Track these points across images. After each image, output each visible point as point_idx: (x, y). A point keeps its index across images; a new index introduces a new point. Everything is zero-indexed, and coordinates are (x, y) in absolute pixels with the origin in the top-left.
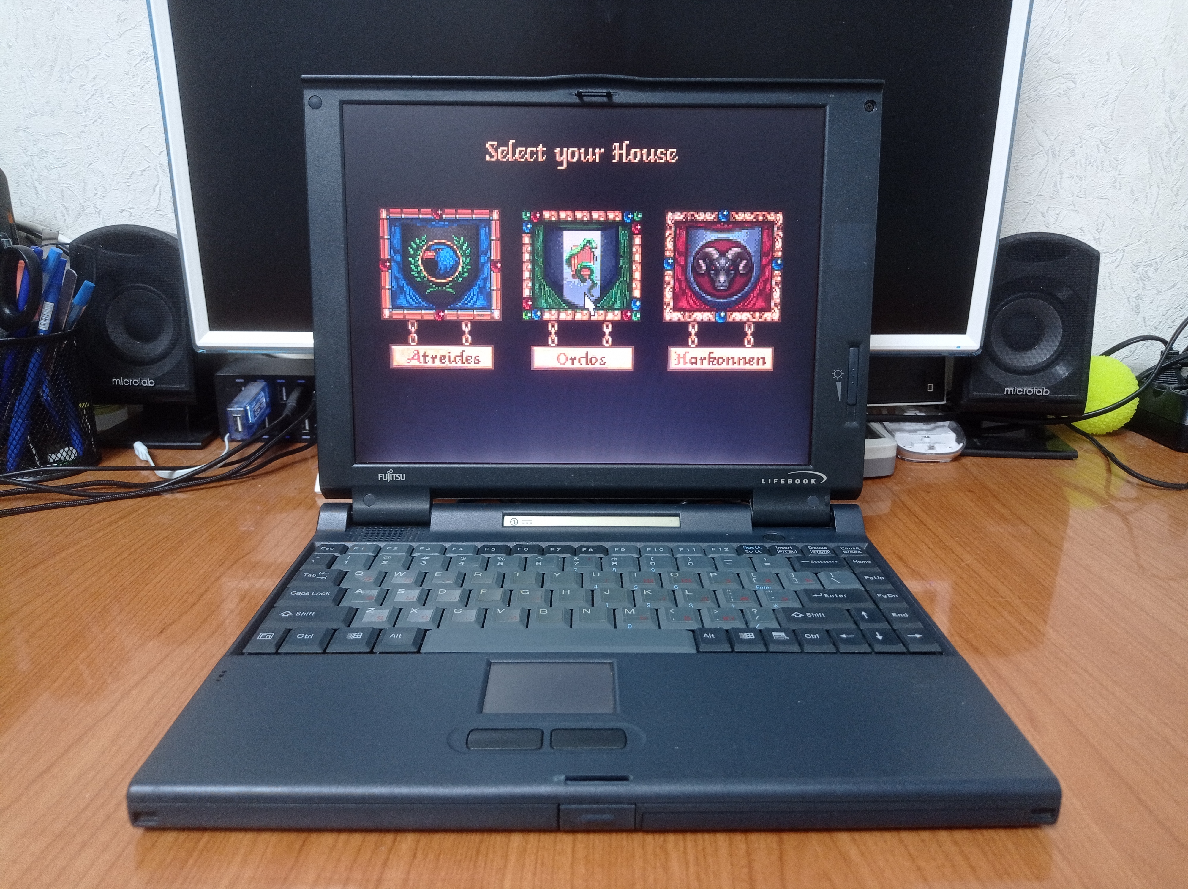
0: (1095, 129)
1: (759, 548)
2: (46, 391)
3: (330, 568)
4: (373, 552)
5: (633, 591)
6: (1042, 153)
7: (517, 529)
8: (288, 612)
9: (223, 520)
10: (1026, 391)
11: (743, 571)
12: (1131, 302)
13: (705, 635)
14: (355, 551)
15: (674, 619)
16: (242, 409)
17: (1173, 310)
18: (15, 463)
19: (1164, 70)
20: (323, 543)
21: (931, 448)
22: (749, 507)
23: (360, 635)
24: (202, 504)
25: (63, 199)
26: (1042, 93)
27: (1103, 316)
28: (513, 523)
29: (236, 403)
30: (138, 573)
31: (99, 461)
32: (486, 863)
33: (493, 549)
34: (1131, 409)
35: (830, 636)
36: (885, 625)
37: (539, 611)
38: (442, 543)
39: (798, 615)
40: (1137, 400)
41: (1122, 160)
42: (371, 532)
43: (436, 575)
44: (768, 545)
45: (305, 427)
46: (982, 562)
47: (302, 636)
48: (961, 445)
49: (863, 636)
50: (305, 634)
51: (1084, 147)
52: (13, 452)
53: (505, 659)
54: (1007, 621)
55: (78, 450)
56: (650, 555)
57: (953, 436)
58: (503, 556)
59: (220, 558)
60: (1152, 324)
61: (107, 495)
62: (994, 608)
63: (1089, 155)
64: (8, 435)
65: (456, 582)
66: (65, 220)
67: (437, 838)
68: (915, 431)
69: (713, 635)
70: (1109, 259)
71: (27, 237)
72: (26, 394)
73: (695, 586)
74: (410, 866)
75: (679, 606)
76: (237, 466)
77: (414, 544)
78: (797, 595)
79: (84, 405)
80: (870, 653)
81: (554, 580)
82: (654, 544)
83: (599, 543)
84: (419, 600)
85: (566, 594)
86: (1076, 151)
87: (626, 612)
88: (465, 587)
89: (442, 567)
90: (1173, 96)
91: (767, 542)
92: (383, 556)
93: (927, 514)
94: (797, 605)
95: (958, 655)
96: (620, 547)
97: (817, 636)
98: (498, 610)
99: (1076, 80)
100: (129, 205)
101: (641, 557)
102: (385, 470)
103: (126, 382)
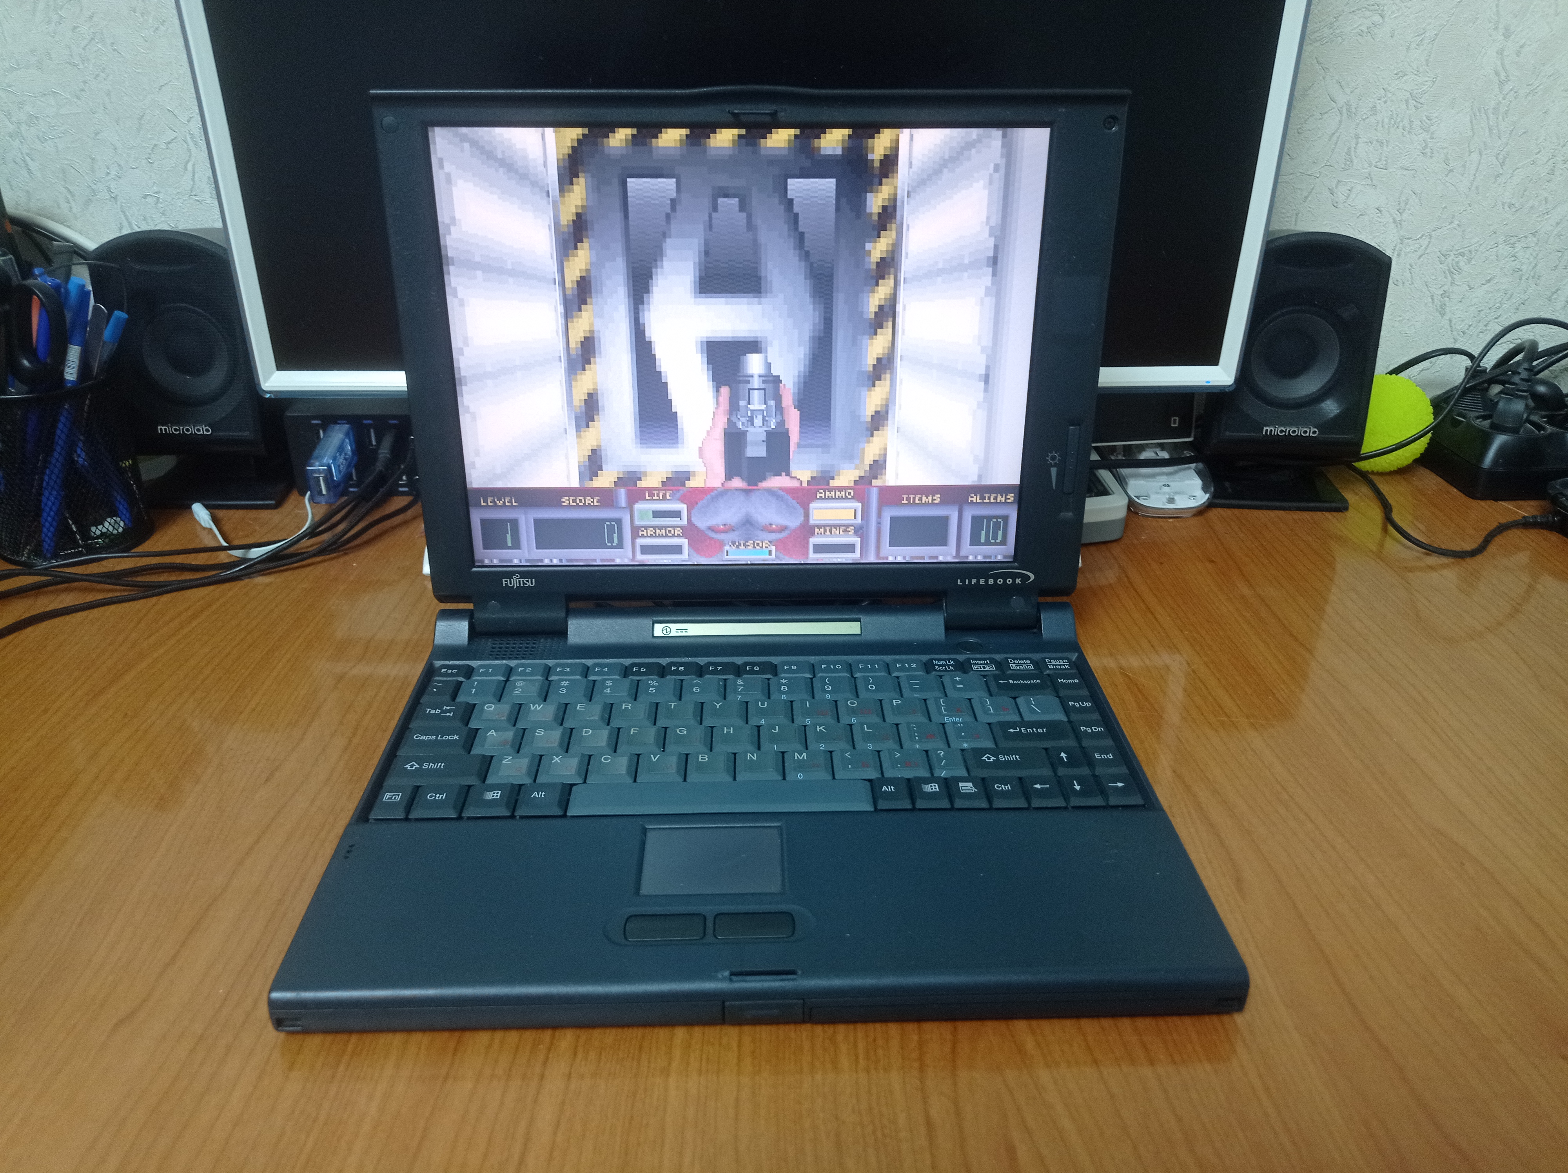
0: (1404, 78)
1: (952, 662)
2: (81, 456)
3: (454, 700)
4: (503, 676)
5: (805, 726)
6: (1333, 110)
7: (670, 640)
8: (414, 763)
9: (318, 618)
10: (1289, 431)
11: (930, 696)
12: (1436, 300)
13: (884, 788)
14: (482, 674)
15: (850, 766)
16: (326, 468)
18: (52, 544)
20: (443, 662)
21: (1171, 500)
22: (942, 609)
23: (496, 795)
24: (289, 593)
25: (65, 181)
26: (1338, 31)
28: (665, 632)
29: (317, 458)
30: (226, 699)
32: (649, 1062)
33: (643, 669)
34: (1420, 446)
35: (1022, 785)
36: (1085, 771)
37: (698, 758)
38: (583, 661)
39: (989, 758)
40: (1430, 435)
41: (1436, 120)
42: (498, 645)
43: (578, 708)
44: (961, 657)
46: (1211, 666)
47: (433, 796)
48: (1208, 494)
49: (1059, 784)
50: (436, 794)
51: (1388, 103)
52: (49, 530)
53: (661, 823)
55: (126, 519)
56: (825, 674)
57: (1197, 482)
58: (655, 680)
61: (171, 585)
63: (1395, 113)
64: (41, 511)
65: (602, 718)
66: (71, 208)
67: (597, 1033)
68: (1154, 476)
69: (892, 787)
70: (1412, 247)
72: (57, 460)
73: (876, 719)
74: (571, 1066)
75: (856, 745)
77: (550, 663)
78: (991, 729)
79: (128, 463)
80: (1066, 808)
81: (716, 713)
82: (830, 658)
83: (767, 658)
84: (561, 745)
85: (728, 732)
86: (1379, 107)
87: (796, 758)
88: (612, 724)
89: (585, 695)
90: (1507, 34)
91: (961, 653)
92: (516, 681)
93: (1156, 597)
94: (990, 745)
95: (1161, 810)
96: (790, 664)
97: (1008, 787)
98: (652, 756)
99: (1385, 13)
100: (155, 188)
101: (814, 677)
102: (510, 575)
103: (176, 430)
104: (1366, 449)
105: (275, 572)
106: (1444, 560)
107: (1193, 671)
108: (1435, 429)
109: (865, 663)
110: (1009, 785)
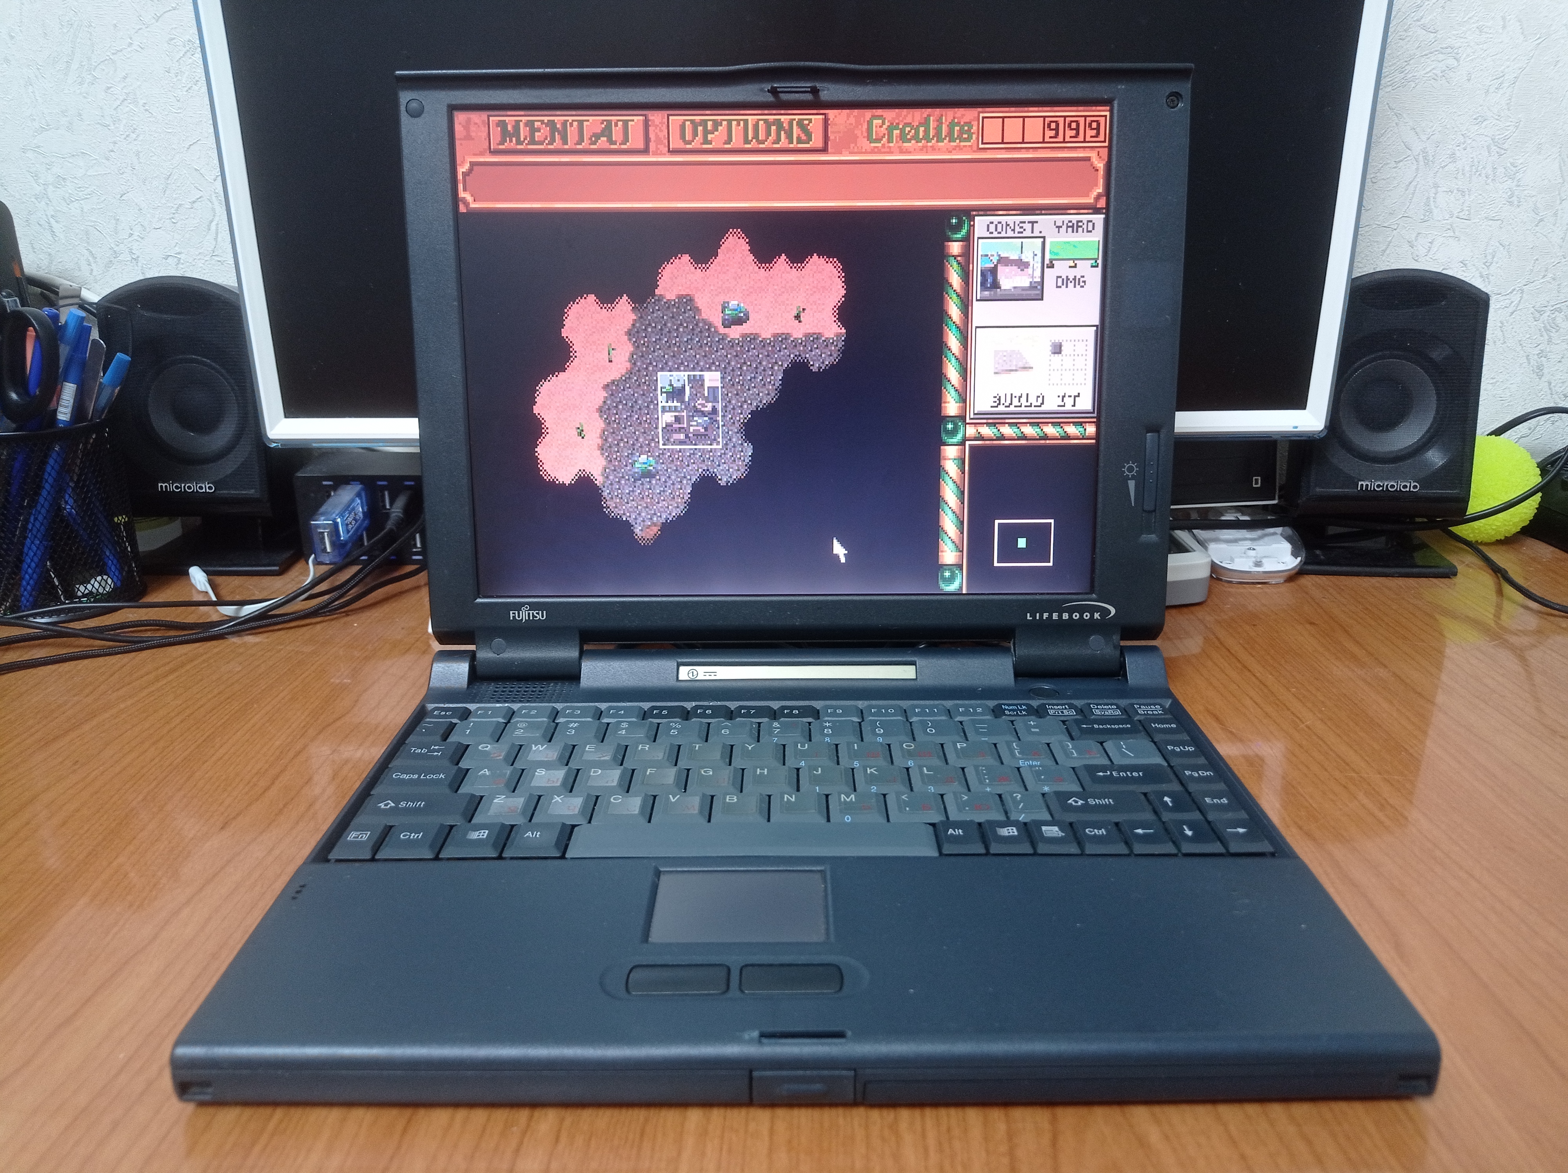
0: (1485, 123)
1: (1024, 707)
2: (69, 502)
3: (445, 740)
4: (504, 718)
5: (853, 769)
6: (1408, 158)
7: (697, 684)
8: (389, 801)
9: (307, 673)
10: (1387, 485)
11: (1001, 741)
12: (1532, 361)
13: (951, 831)
14: (480, 716)
15: (908, 809)
16: (331, 522)
18: (31, 599)
20: (437, 705)
21: (1258, 564)
22: (1011, 651)
23: (484, 834)
24: (280, 650)
25: (88, 243)
26: (1411, 75)
27: (1492, 381)
28: (691, 675)
29: (322, 514)
30: (192, 748)
31: (143, 593)
32: (653, 1151)
33: (665, 712)
34: (1530, 508)
35: (1119, 830)
36: (1196, 816)
37: (725, 799)
38: (596, 704)
39: (1076, 802)
40: (1540, 494)
41: (1522, 166)
42: (501, 689)
43: (587, 749)
44: (1035, 703)
45: (415, 545)
46: (1328, 722)
47: (407, 835)
48: (1299, 559)
49: (1166, 830)
50: (411, 833)
51: (1468, 148)
52: (28, 584)
53: (680, 866)
54: (1363, 805)
55: (115, 579)
56: (876, 718)
57: (1287, 547)
58: (678, 722)
59: (302, 725)
60: (1560, 390)
61: (153, 640)
62: (1345, 787)
63: (1476, 160)
64: (21, 561)
65: (614, 758)
66: (92, 270)
68: (1235, 541)
69: (960, 831)
71: (42, 294)
72: (43, 506)
73: (937, 762)
75: (914, 789)
76: (326, 597)
77: (559, 706)
78: (1076, 773)
79: (121, 519)
80: (1175, 855)
81: (746, 754)
82: (881, 703)
83: (807, 702)
84: (564, 784)
85: (762, 774)
86: (1458, 154)
87: (842, 800)
88: (626, 765)
89: (596, 737)
91: (1034, 699)
92: (517, 722)
93: (1253, 656)
94: (1077, 788)
95: (1298, 858)
96: (835, 708)
97: (1103, 831)
98: (671, 796)
99: (1460, 55)
100: (177, 248)
101: (863, 721)
102: (518, 606)
103: (177, 487)
104: (1474, 505)
105: (268, 632)
108: (1545, 489)
110: (1103, 830)
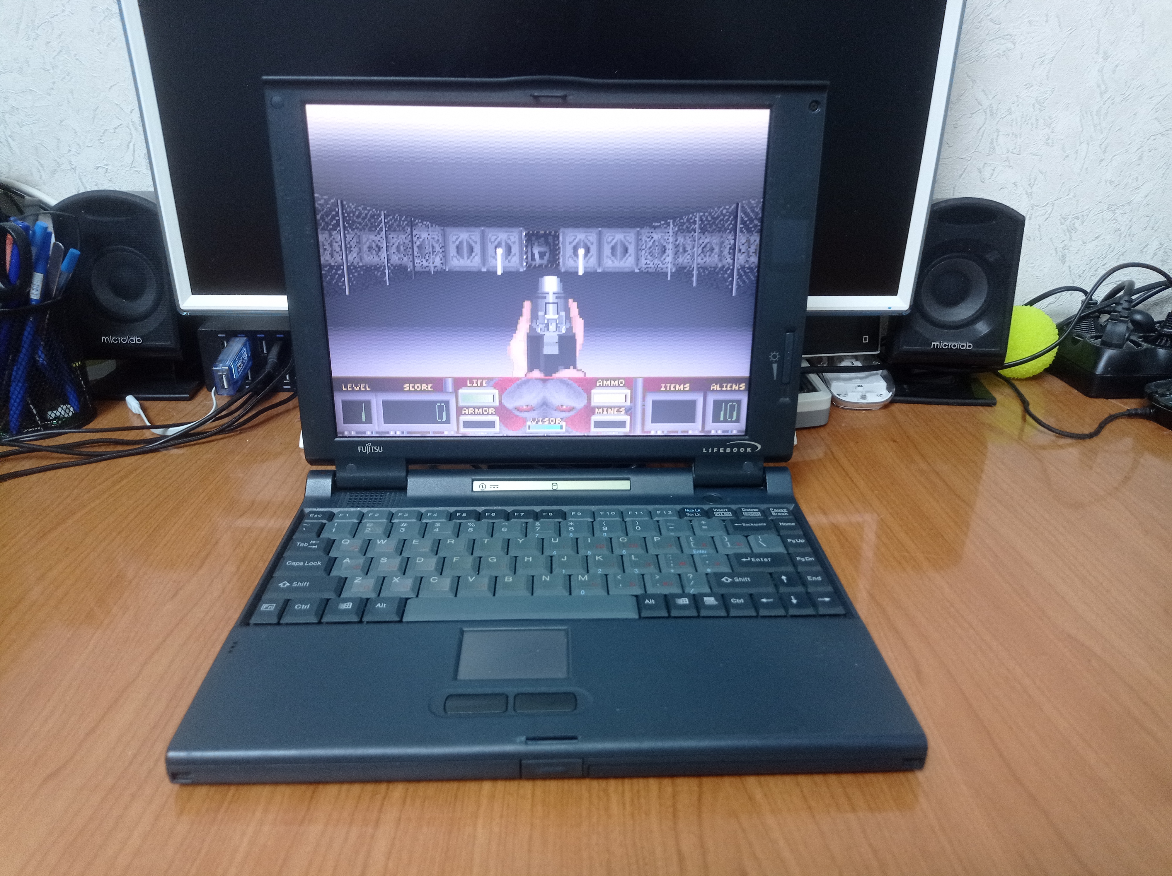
0: (1032, 88)
1: (699, 510)
2: (41, 356)
3: (319, 536)
4: (357, 519)
5: (587, 556)
6: (980, 111)
7: (485, 494)
8: (286, 582)
9: (218, 479)
10: (951, 345)
11: (683, 535)
12: (1058, 252)
13: (647, 601)
14: (342, 518)
15: (621, 585)
16: (227, 368)
17: (1096, 260)
19: (1100, 31)
20: (311, 509)
21: (864, 397)
22: (692, 471)
23: (349, 605)
24: (196, 461)
25: (37, 156)
26: (981, 54)
27: (1031, 266)
28: (481, 487)
29: (221, 361)
30: (146, 536)
32: (462, 807)
33: (464, 515)
34: (1049, 357)
35: (752, 600)
36: (800, 589)
37: (504, 579)
38: (418, 508)
39: (727, 580)
40: (1056, 349)
41: (1055, 119)
42: (354, 497)
43: (414, 543)
44: (706, 507)
45: (286, 380)
47: (300, 606)
48: (891, 393)
49: (781, 598)
50: (302, 605)
51: (1020, 106)
52: (15, 413)
53: (475, 626)
55: (75, 406)
56: (603, 519)
57: (883, 384)
58: (473, 522)
61: (107, 454)
62: (900, 562)
63: (1025, 113)
64: (9, 398)
65: (432, 550)
66: (41, 176)
68: (850, 379)
69: (653, 601)
70: (1040, 212)
71: (5, 193)
72: (23, 359)
73: (641, 551)
75: (626, 570)
77: (393, 510)
78: (729, 559)
79: (78, 364)
80: (785, 617)
81: (518, 546)
82: (607, 507)
83: (559, 507)
84: (400, 569)
85: (528, 561)
86: (1013, 109)
87: (580, 579)
88: (439, 554)
89: (419, 534)
90: (1106, 56)
91: (706, 504)
92: (366, 523)
93: (853, 466)
94: (728, 570)
95: (858, 618)
96: (577, 511)
97: (742, 601)
98: (469, 577)
99: (1016, 41)
100: (104, 161)
101: (594, 521)
102: (363, 444)
103: (115, 340)
104: (1010, 358)
105: (187, 446)
106: (1069, 441)
107: (882, 519)
108: (1060, 344)
109: (633, 511)
110: (742, 599)
